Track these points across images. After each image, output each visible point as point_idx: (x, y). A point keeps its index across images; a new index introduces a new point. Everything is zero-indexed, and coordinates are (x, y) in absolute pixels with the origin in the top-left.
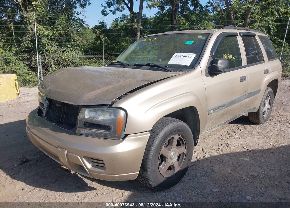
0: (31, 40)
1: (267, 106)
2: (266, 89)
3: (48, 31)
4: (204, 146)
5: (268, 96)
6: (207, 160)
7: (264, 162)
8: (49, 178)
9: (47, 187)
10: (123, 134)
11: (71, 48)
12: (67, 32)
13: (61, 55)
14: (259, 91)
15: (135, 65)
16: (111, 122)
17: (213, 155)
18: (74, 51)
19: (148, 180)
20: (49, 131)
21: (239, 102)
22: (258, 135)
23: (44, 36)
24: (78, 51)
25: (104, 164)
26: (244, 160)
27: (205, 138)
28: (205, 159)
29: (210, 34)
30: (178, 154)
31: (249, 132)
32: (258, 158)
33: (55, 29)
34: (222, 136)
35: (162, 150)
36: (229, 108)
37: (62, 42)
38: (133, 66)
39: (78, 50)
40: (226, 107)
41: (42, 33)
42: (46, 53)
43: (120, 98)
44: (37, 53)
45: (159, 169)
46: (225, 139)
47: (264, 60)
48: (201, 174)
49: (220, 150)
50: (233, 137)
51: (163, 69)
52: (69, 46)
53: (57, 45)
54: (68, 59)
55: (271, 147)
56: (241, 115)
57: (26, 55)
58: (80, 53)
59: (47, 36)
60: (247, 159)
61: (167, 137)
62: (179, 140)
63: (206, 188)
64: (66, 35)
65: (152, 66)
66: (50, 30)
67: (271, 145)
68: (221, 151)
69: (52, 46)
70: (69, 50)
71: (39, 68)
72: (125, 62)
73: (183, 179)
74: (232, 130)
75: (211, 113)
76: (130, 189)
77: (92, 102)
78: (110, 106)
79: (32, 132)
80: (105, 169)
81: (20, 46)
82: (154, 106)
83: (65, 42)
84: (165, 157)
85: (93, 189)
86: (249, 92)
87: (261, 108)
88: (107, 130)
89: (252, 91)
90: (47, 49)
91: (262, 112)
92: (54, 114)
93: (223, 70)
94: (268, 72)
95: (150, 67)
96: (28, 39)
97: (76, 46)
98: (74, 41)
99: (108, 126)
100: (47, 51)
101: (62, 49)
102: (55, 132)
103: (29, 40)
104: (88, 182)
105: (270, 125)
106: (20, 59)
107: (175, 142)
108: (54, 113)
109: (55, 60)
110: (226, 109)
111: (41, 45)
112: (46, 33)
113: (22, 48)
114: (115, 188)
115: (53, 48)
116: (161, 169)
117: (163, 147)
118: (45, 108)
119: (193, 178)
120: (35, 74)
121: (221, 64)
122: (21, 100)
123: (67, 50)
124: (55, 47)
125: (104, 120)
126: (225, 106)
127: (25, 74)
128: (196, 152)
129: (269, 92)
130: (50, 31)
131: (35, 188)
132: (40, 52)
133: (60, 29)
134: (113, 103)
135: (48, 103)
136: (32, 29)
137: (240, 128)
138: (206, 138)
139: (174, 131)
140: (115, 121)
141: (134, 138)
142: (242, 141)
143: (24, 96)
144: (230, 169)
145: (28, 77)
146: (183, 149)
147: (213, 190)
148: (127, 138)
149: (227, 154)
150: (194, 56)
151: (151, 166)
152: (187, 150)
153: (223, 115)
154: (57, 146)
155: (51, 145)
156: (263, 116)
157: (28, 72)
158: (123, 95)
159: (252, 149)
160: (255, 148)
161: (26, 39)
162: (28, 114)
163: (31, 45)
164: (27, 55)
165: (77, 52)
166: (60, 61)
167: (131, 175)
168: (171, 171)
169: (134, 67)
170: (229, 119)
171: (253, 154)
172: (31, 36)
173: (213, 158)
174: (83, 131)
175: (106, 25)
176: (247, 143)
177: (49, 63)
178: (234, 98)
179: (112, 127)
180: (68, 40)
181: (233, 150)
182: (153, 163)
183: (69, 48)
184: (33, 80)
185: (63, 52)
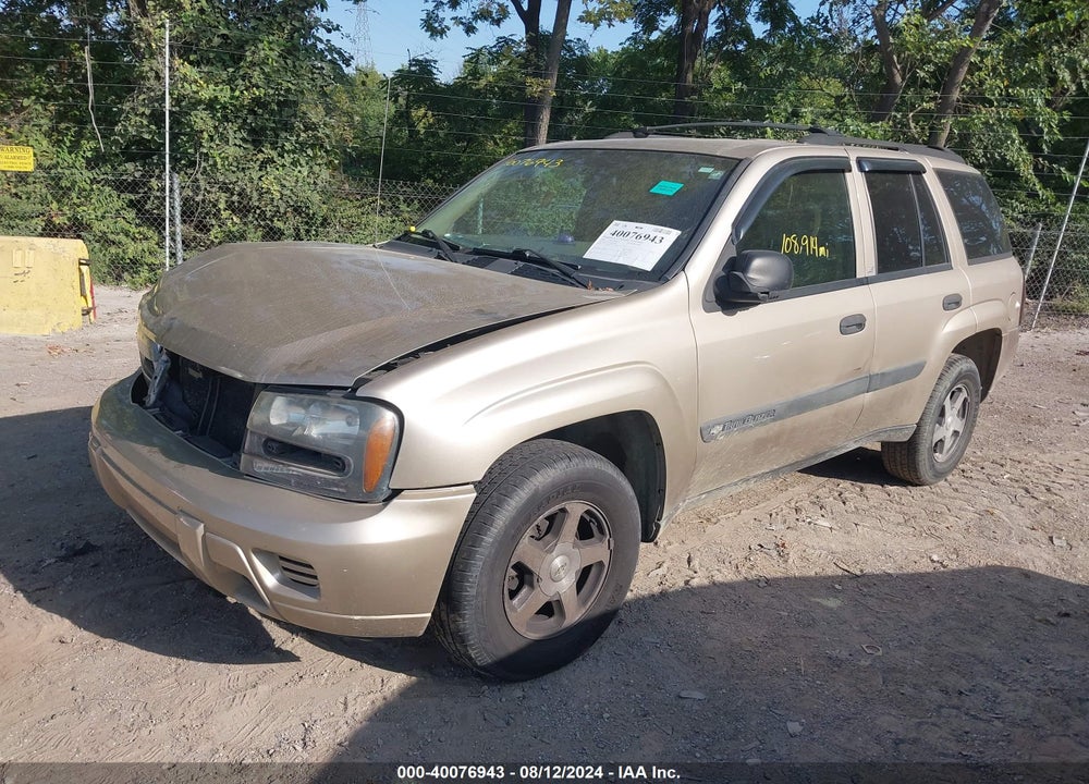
0: (152, 114)
1: (953, 421)
2: (950, 364)
3: (216, 84)
4: (699, 544)
5: (960, 390)
6: (693, 594)
7: (889, 618)
8: (152, 610)
9: (140, 638)
10: (385, 488)
11: (294, 152)
12: (282, 92)
13: (255, 176)
14: (917, 369)
15: (476, 252)
16: (348, 446)
17: (719, 578)
18: (304, 164)
19: (464, 641)
20: (157, 458)
21: (829, 402)
22: (899, 524)
23: (200, 102)
24: (319, 165)
25: (316, 577)
26: (823, 607)
27: (708, 520)
28: (689, 591)
29: (741, 160)
30: (578, 566)
31: (873, 510)
32: (871, 602)
33: (240, 82)
34: (771, 515)
35: (520, 546)
36: (789, 422)
37: (263, 129)
38: (470, 253)
39: (320, 161)
40: (774, 420)
41: (194, 92)
42: (203, 164)
43: (389, 367)
44: (168, 166)
45: (507, 610)
46: (778, 527)
47: (948, 260)
48: (658, 641)
49: (748, 564)
50: (810, 523)
51: (565, 274)
52: (288, 146)
53: (243, 139)
54: (282, 195)
55: (930, 570)
56: (842, 448)
57: (130, 166)
58: (325, 174)
59: (211, 105)
60: (832, 603)
61: (540, 508)
62: (588, 518)
63: (661, 687)
64: (279, 103)
65: (530, 260)
66: (224, 81)
67: (933, 561)
68: (752, 568)
69: (227, 142)
70: (288, 159)
71: (170, 220)
72: (448, 235)
73: (593, 651)
74: (815, 500)
75: (714, 437)
76: (411, 670)
77: (295, 375)
78: (351, 393)
79: (104, 455)
80: (320, 595)
81: (112, 133)
82: (497, 403)
83: (272, 129)
84: (531, 573)
85: (288, 657)
86: (876, 370)
87: (927, 428)
88: (336, 470)
89: (887, 369)
90: (205, 151)
91: (929, 442)
92: (184, 400)
93: (768, 293)
94: (957, 303)
95: (521, 264)
96: (141, 110)
97: (313, 147)
98: (307, 129)
99: (339, 458)
100: (206, 160)
101: (259, 156)
102: (173, 463)
103: (143, 113)
104: (279, 636)
105: (956, 490)
106: (107, 182)
107: (571, 525)
108: (183, 397)
109: (232, 194)
110: (776, 426)
111: (184, 134)
112: (206, 94)
113: (116, 142)
114: (362, 661)
115: (230, 148)
116: (514, 609)
117: (526, 540)
118: (156, 378)
119: (630, 650)
120: (156, 239)
121: (761, 271)
122: (95, 335)
123: (279, 161)
124: (235, 145)
125: (325, 435)
126: (773, 414)
127: (122, 237)
128: (665, 565)
129: (960, 373)
130: (221, 86)
131: (102, 640)
132: (181, 159)
133: (260, 83)
134: (361, 382)
135: (167, 362)
136: (156, 73)
137: (846, 494)
138: (714, 520)
139: (566, 489)
140: (361, 445)
141: (425, 504)
142: (837, 543)
143: (109, 317)
144: (763, 632)
145: (132, 249)
146: (598, 551)
147: (683, 694)
148: (395, 501)
149: (767, 581)
150: (671, 235)
151: (476, 597)
152: (615, 554)
153: (761, 445)
154: (176, 509)
155: (160, 503)
156: (932, 458)
157: (133, 229)
158: (400, 358)
159: (862, 571)
160: (875, 566)
161: (133, 109)
162: (101, 393)
163: (150, 133)
164: (132, 169)
165: (316, 169)
166: (250, 199)
167: (404, 619)
168: (552, 619)
169: (471, 257)
170: (790, 461)
171: (858, 587)
172: (150, 99)
173: (716, 590)
174: (262, 466)
175: (435, 71)
176: (853, 549)
177: (210, 201)
178: (807, 391)
179: (351, 461)
180: (285, 124)
181: (795, 567)
182: (485, 589)
183: (288, 152)
184: (150, 259)
185: (263, 166)
